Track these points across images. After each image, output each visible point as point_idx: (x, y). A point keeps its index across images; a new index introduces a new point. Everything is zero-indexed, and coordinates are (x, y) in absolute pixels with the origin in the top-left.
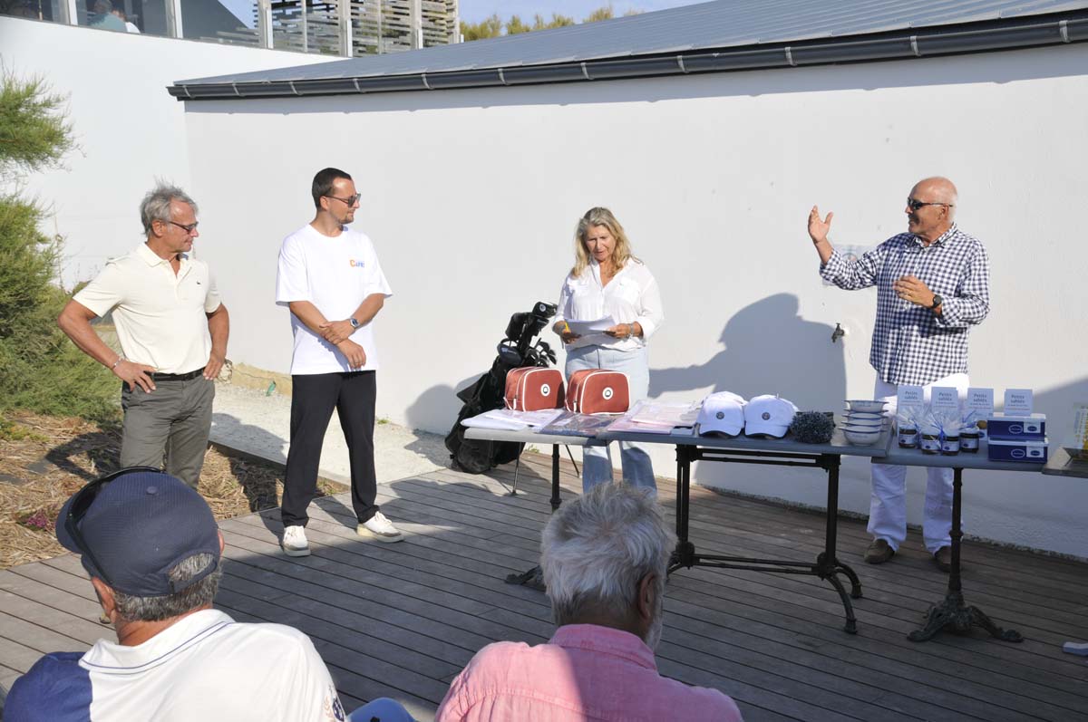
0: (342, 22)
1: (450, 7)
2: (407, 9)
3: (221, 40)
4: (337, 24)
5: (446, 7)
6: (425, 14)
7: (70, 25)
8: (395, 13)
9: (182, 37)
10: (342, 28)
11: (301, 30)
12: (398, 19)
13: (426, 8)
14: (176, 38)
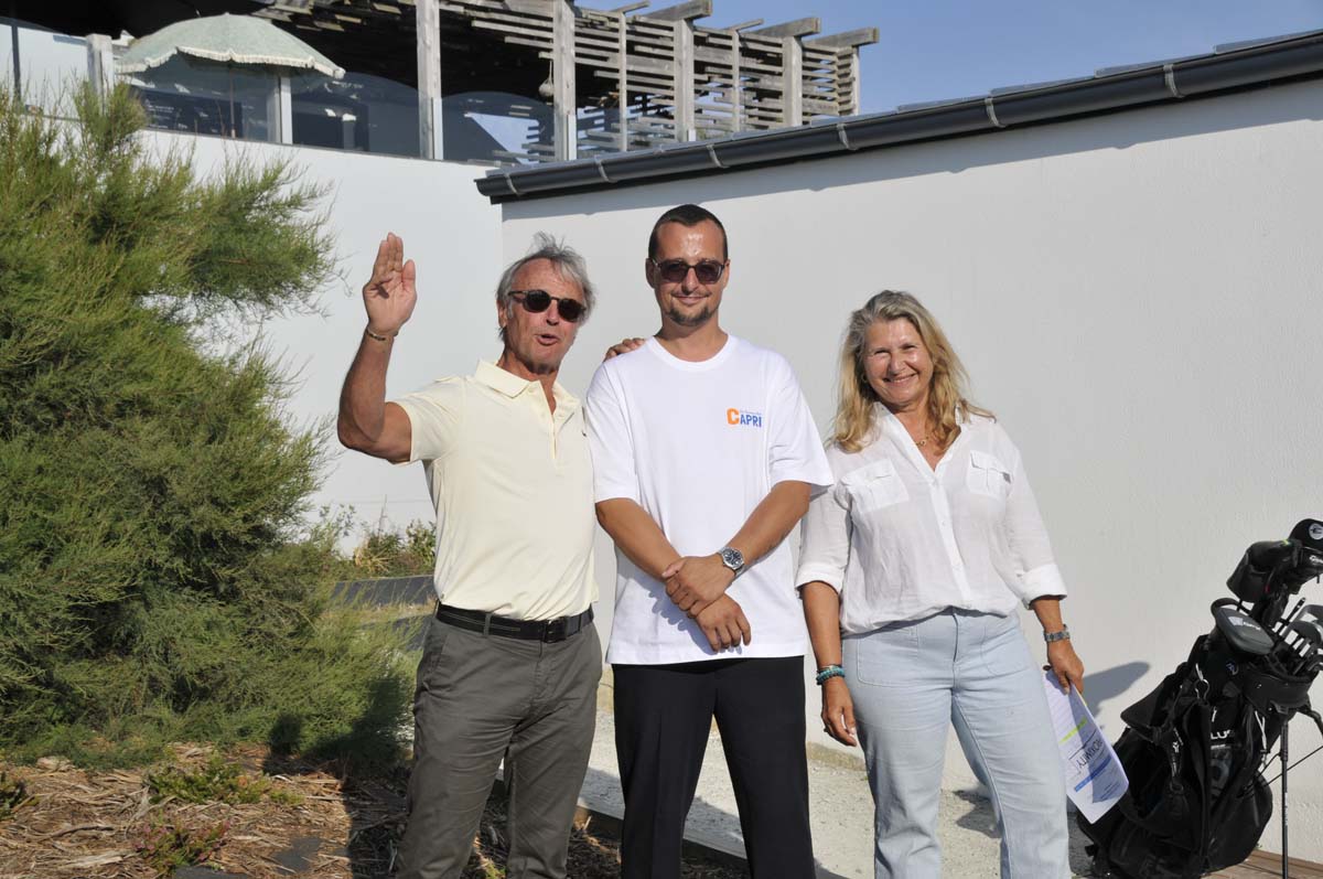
0: (680, 132)
1: (846, 107)
2: (780, 111)
3: (499, 163)
4: (672, 137)
5: (839, 108)
6: (806, 118)
7: (281, 143)
8: (761, 118)
9: (441, 157)
10: (680, 140)
11: (619, 146)
12: (766, 127)
13: (808, 110)
14: (434, 159)
